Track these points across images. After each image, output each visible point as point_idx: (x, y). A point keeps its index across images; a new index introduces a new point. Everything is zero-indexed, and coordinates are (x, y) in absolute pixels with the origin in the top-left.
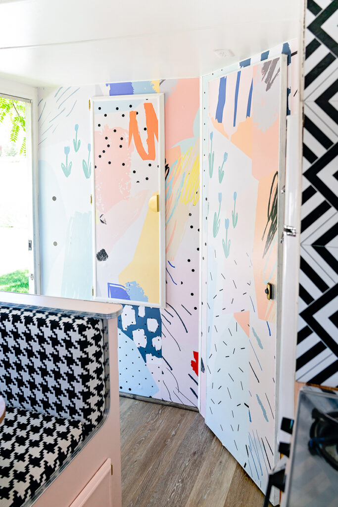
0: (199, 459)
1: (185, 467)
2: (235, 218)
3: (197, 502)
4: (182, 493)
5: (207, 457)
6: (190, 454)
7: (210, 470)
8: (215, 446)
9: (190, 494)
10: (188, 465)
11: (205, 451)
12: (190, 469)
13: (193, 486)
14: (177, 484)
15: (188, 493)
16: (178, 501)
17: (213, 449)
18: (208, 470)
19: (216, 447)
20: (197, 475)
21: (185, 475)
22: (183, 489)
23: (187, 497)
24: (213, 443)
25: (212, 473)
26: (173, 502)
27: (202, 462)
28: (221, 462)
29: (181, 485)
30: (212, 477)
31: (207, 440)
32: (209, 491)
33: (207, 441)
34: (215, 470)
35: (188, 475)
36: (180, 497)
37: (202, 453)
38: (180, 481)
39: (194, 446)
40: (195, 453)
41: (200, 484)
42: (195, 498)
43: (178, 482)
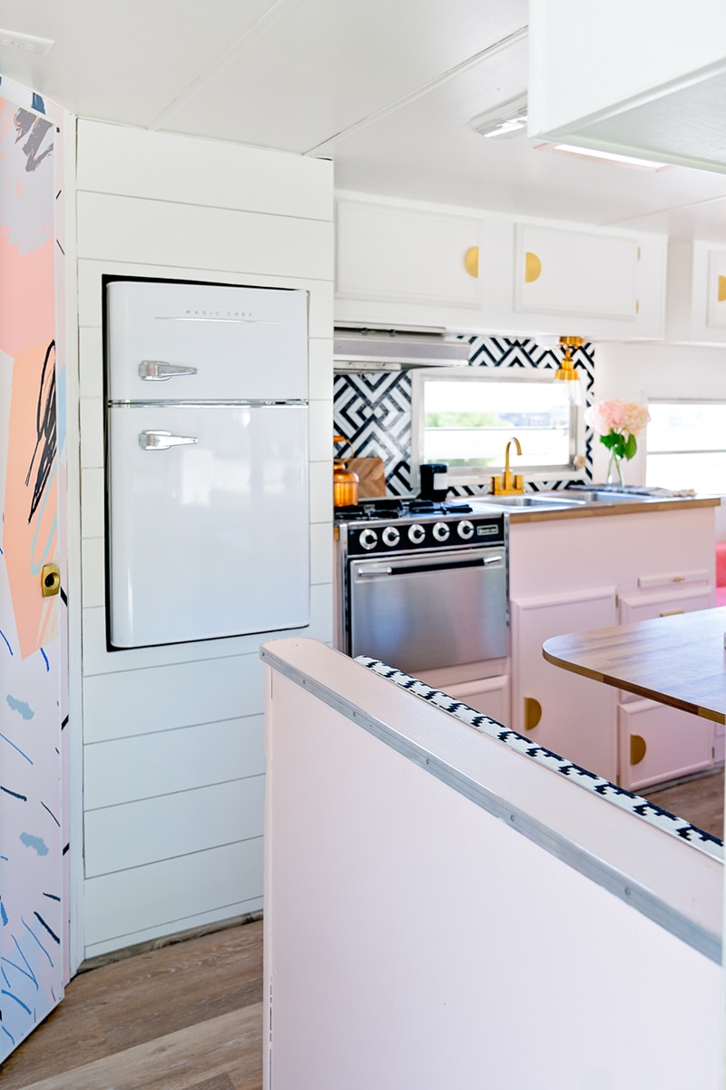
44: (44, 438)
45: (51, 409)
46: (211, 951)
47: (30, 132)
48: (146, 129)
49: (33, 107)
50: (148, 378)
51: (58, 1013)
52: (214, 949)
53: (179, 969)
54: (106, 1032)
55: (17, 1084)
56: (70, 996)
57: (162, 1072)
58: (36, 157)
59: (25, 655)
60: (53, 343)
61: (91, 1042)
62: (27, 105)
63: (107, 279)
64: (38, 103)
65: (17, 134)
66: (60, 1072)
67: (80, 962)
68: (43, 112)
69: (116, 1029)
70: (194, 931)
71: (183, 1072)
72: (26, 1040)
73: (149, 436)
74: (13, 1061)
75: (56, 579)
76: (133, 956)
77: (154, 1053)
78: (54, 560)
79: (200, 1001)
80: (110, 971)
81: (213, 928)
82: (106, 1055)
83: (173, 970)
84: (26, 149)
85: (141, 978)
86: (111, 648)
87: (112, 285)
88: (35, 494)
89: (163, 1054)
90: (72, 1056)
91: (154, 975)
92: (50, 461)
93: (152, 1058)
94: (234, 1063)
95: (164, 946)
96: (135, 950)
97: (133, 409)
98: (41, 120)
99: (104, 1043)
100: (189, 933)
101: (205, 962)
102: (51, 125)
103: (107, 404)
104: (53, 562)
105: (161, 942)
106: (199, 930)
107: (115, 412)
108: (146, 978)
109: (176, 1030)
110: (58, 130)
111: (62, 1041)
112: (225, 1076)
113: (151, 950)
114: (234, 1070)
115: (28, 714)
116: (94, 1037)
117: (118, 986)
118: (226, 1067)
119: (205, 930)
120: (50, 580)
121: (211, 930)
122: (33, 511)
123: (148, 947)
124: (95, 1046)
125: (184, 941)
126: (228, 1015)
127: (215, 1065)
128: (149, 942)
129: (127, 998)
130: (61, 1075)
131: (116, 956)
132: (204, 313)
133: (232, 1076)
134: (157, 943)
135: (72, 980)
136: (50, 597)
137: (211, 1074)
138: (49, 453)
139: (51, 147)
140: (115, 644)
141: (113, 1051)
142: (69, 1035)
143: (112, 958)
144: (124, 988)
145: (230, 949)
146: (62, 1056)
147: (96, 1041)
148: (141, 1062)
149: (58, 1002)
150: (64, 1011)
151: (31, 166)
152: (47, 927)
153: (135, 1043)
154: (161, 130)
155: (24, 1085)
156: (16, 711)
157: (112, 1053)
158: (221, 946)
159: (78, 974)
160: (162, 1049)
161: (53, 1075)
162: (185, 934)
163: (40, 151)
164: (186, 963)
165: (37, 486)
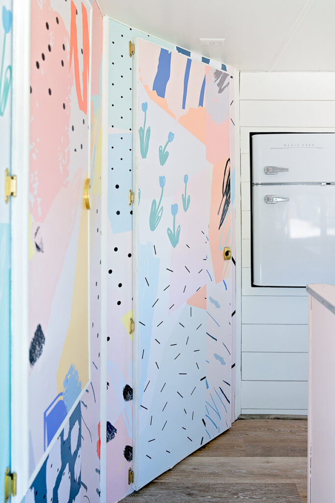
0: (197, 488)
1: (215, 497)
2: (186, 202)
3: (253, 476)
4: (250, 490)
5: (192, 482)
6: (192, 499)
7: (210, 475)
8: (171, 478)
9: (247, 483)
10: (211, 496)
11: (182, 485)
12: (216, 492)
13: (237, 483)
14: (242, 497)
15: (247, 485)
16: (261, 490)
17: (178, 479)
18: (211, 476)
19: (173, 477)
20: (221, 484)
21: (225, 495)
22: (243, 490)
23: (251, 484)
24: (167, 481)
25: (212, 473)
26: (265, 493)
27: (200, 484)
28: (195, 469)
29: (240, 494)
30: (217, 471)
31: (162, 487)
32: (236, 470)
33: (166, 488)
34: (206, 471)
35: (224, 492)
36: (255, 490)
37: (188, 488)
38: (236, 497)
39: (178, 499)
40: (190, 494)
41: (231, 479)
42: (250, 478)
43: (238, 497)
44: (225, 197)
45: (228, 185)
46: (294, 427)
47: (220, 78)
48: (267, 72)
49: (222, 69)
50: (268, 173)
51: (228, 432)
52: (296, 427)
53: (279, 431)
54: (246, 447)
55: (210, 455)
56: (234, 427)
57: (266, 472)
58: (222, 88)
59: (217, 282)
60: (229, 160)
61: (240, 449)
62: (220, 68)
63: (252, 134)
64: (224, 68)
65: (215, 79)
66: (226, 456)
67: (239, 415)
68: (226, 71)
69: (250, 447)
70: (287, 416)
71: (276, 476)
72: (215, 439)
73: (268, 198)
74: (209, 445)
75: (229, 253)
76: (260, 419)
77: (264, 462)
78: (229, 245)
79: (287, 447)
80: (251, 423)
81: (296, 417)
82: (245, 456)
83: (277, 430)
84: (218, 85)
85: (263, 429)
86: (253, 286)
87: (253, 136)
88: (222, 219)
89: (268, 464)
90: (232, 451)
91: (268, 429)
92: (228, 206)
93: (263, 465)
94: (299, 480)
95: (274, 419)
96: (262, 417)
97: (262, 187)
98: (224, 73)
99: (245, 451)
100: (286, 416)
101: (291, 431)
102: (228, 75)
103: (252, 185)
104: (228, 246)
105: (273, 417)
106: (290, 416)
107: (255, 187)
108: (265, 430)
109: (275, 456)
110: (232, 77)
111: (228, 444)
112: (294, 485)
113: (269, 419)
114: (298, 484)
115: (218, 306)
116: (241, 447)
117: (253, 429)
118: (295, 481)
119: (293, 417)
120: (227, 253)
121: (295, 418)
122: (221, 225)
123: (267, 417)
124: (241, 450)
125: (283, 419)
126: (299, 458)
127: (290, 478)
128: (268, 415)
129: (256, 435)
130: (226, 457)
131: (254, 417)
132: (292, 145)
133: (297, 485)
134: (271, 417)
135: (235, 421)
136: (227, 261)
137: (288, 481)
138: (227, 202)
139: (228, 83)
140: (254, 284)
141: (248, 455)
142: (232, 443)
143: (252, 417)
144: (255, 431)
145: (303, 429)
146: (228, 450)
147: (242, 449)
148: (259, 464)
149: (228, 428)
150: (230, 432)
151: (220, 91)
152: (224, 395)
153: (257, 455)
154: (273, 71)
155: (212, 456)
156: (213, 304)
157: (247, 456)
158: (299, 427)
159: (239, 419)
160: (268, 462)
161: (223, 456)
162: (283, 416)
163: (224, 85)
164: (283, 429)
165: (223, 215)
